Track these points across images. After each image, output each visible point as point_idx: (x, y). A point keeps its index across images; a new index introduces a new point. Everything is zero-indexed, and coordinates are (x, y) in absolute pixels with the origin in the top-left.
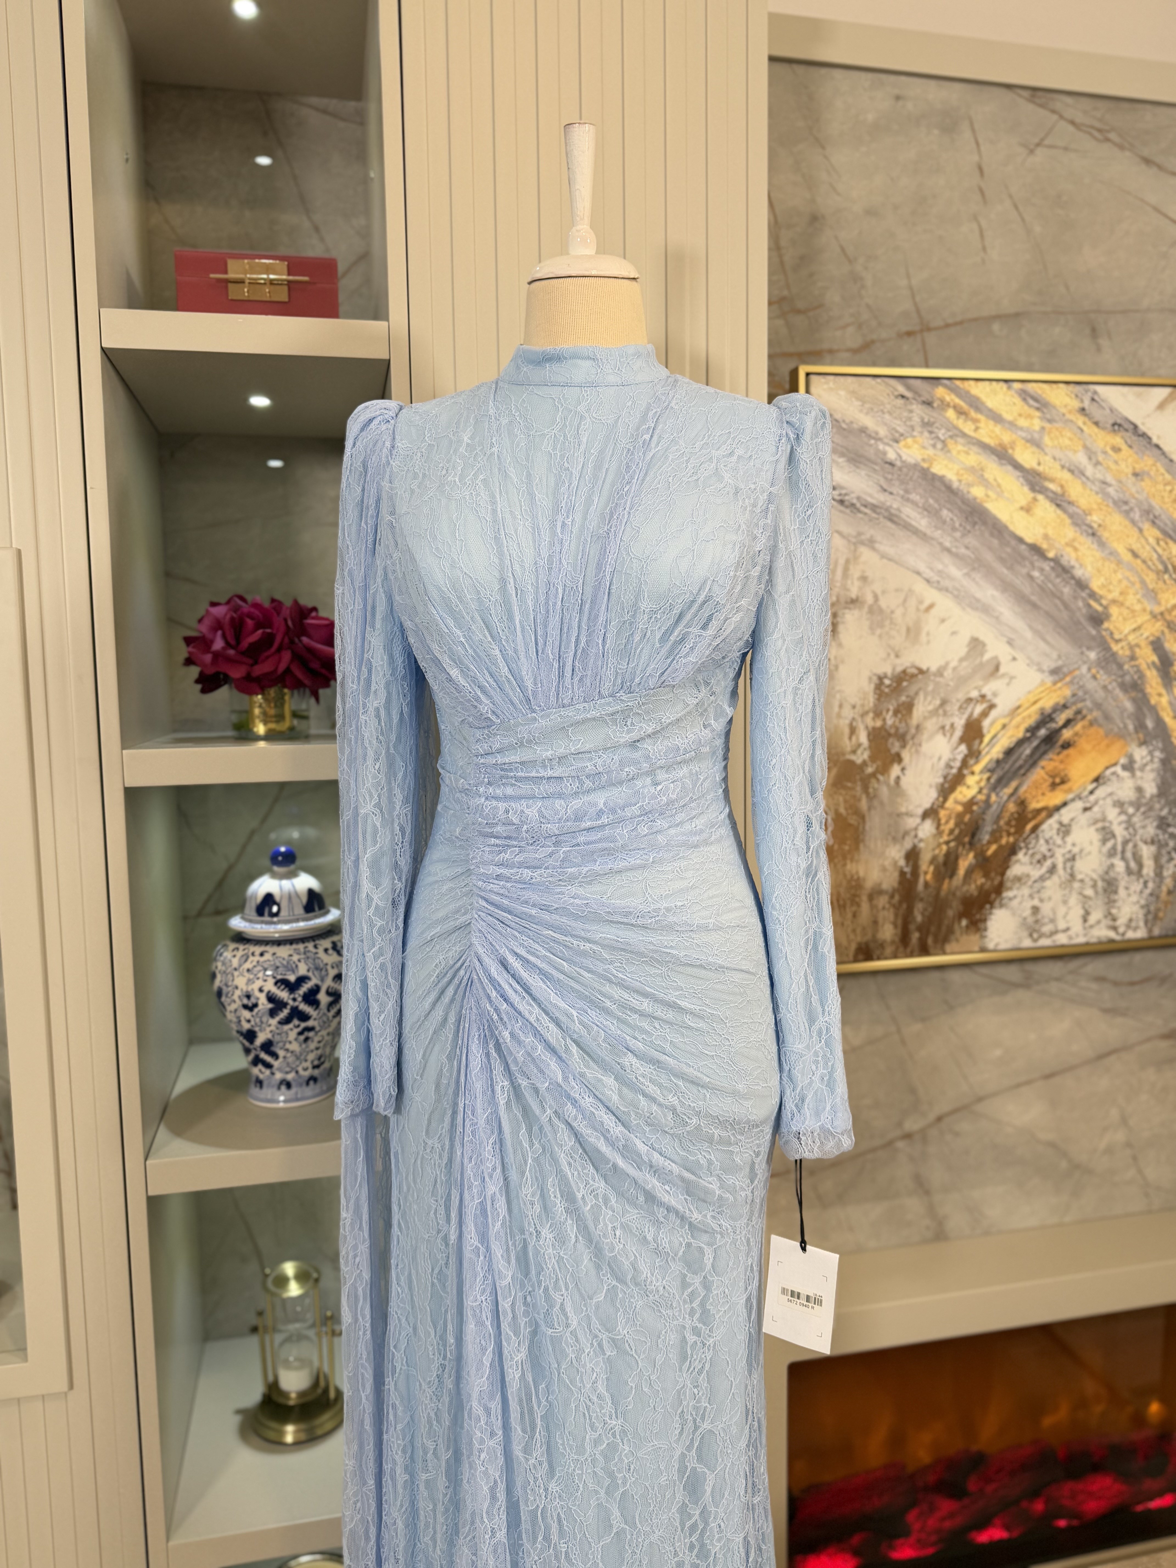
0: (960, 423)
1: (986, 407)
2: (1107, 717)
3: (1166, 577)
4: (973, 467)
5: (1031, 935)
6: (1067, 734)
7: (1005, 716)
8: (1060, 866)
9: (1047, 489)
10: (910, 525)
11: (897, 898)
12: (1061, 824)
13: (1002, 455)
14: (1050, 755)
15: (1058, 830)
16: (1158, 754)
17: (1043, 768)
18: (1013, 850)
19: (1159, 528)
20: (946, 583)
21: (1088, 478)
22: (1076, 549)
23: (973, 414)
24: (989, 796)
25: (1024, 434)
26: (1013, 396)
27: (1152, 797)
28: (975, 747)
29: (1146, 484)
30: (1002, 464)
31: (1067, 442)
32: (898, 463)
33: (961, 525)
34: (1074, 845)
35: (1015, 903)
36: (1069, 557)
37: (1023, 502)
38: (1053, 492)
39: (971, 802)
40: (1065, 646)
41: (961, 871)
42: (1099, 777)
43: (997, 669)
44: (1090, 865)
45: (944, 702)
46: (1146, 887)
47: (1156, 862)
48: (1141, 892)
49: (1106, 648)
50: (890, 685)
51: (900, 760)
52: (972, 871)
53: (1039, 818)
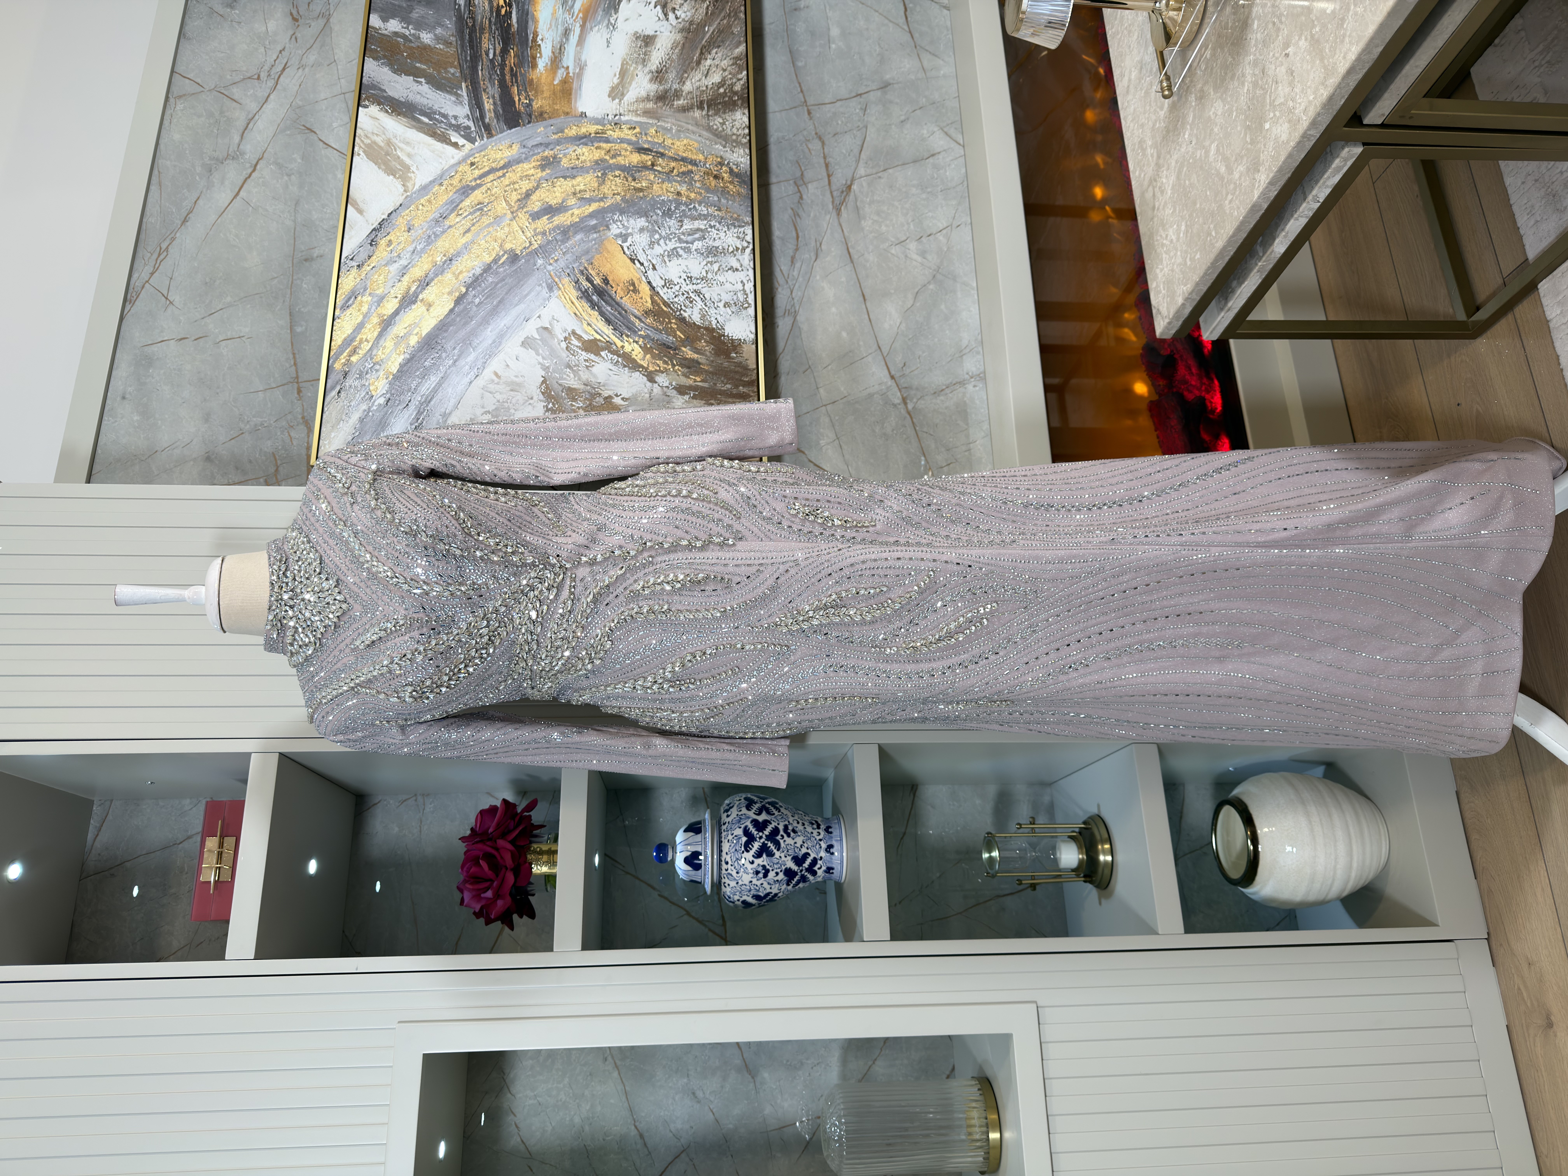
0: (362, 352)
1: (352, 334)
2: (587, 252)
3: (485, 209)
4: (395, 344)
5: (746, 308)
6: (597, 281)
7: (581, 324)
8: (695, 287)
9: (415, 292)
10: (434, 388)
11: (712, 401)
12: (663, 286)
13: (387, 323)
14: (612, 292)
15: (668, 288)
16: (616, 217)
17: (621, 298)
18: (681, 320)
19: (450, 214)
20: (479, 364)
21: (409, 263)
22: (461, 272)
23: (355, 343)
24: (640, 336)
25: (374, 307)
26: (345, 315)
27: (647, 221)
28: (603, 344)
29: (416, 223)
30: (395, 323)
31: (381, 278)
32: (388, 396)
33: (437, 353)
34: (680, 277)
35: (720, 319)
36: (466, 277)
37: (424, 309)
38: (417, 288)
39: (644, 348)
40: (532, 281)
41: (696, 356)
42: (631, 259)
43: (546, 329)
44: (696, 266)
45: (569, 366)
46: (714, 226)
47: (696, 219)
48: (718, 230)
49: (535, 252)
50: (553, 404)
51: (610, 397)
52: (696, 348)
53: (659, 301)
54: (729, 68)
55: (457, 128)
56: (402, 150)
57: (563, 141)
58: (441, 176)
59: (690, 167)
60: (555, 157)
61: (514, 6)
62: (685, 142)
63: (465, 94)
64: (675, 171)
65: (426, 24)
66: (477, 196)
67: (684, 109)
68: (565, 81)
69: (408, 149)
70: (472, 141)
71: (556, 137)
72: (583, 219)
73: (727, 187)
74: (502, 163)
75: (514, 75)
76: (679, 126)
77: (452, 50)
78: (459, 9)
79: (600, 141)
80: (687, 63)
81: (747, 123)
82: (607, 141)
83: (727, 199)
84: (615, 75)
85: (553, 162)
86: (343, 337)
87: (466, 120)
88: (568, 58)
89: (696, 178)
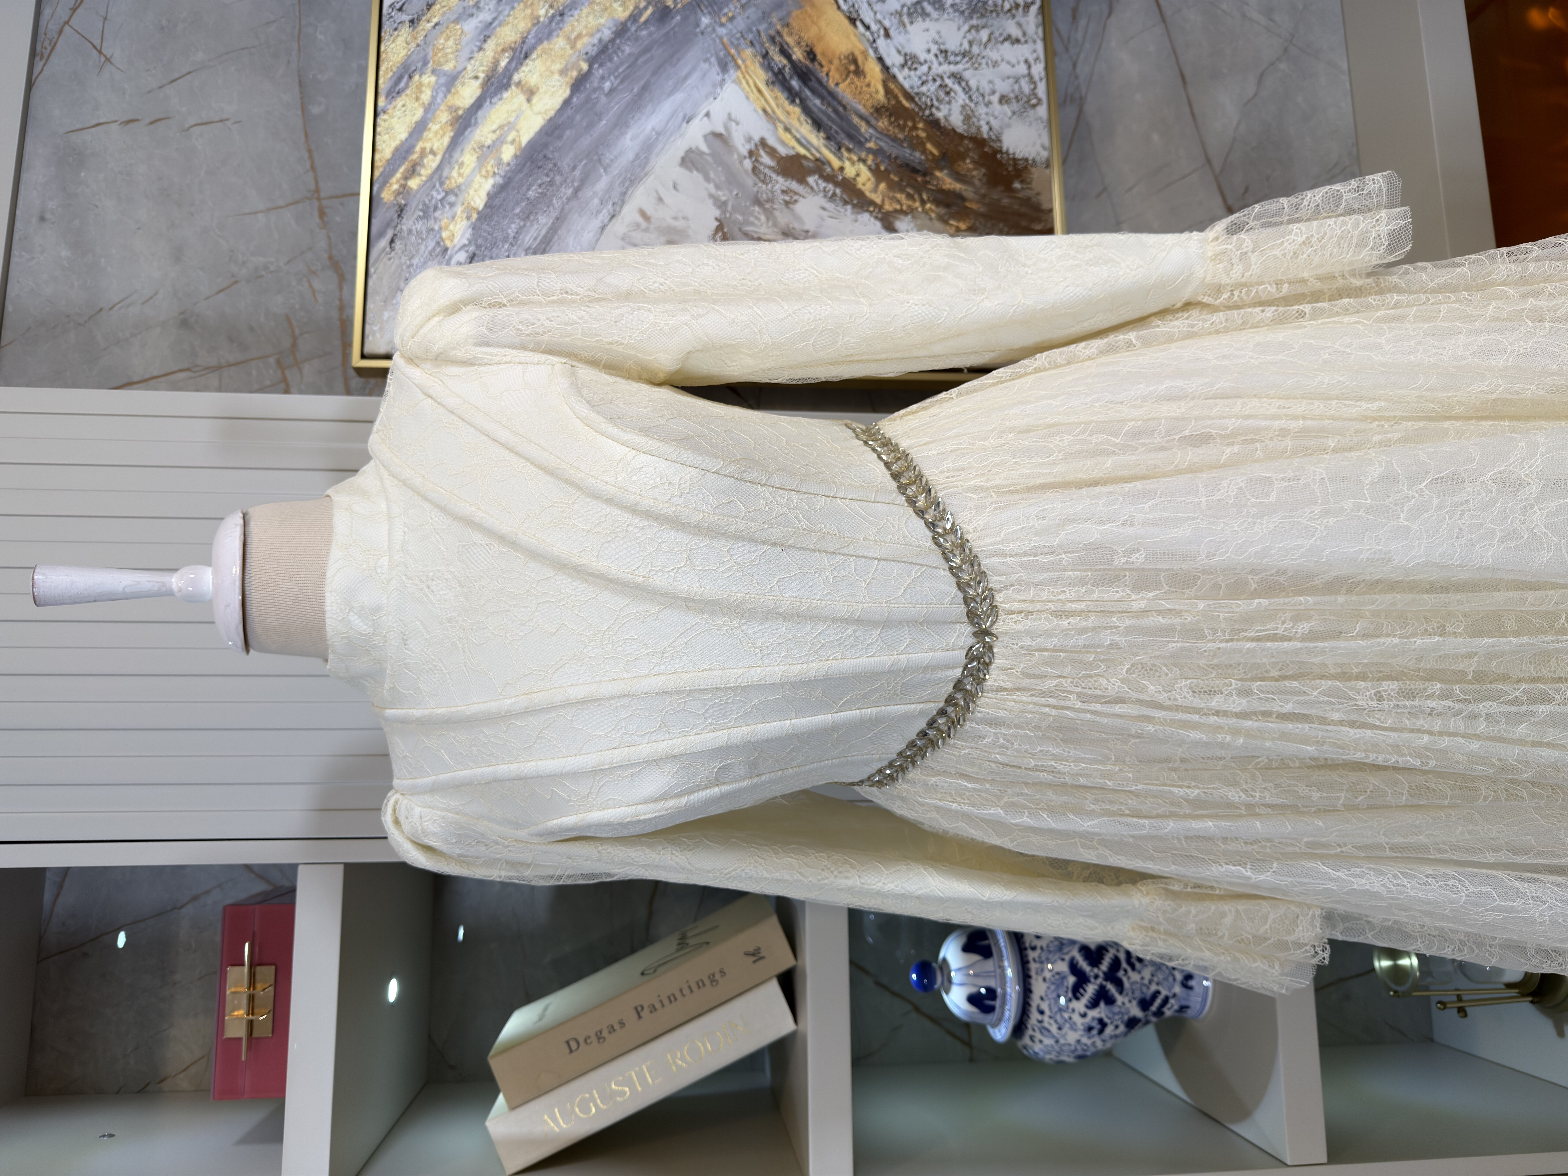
0: (425, 172)
1: (406, 140)
2: (779, 5)
4: (478, 158)
5: (1034, 107)
6: (798, 54)
7: (776, 128)
8: (953, 68)
9: (507, 69)
10: (545, 236)
12: (903, 66)
13: (464, 122)
14: (822, 75)
15: (910, 69)
17: (837, 84)
18: (934, 124)
20: (615, 196)
21: (495, 19)
22: (579, 36)
23: (415, 157)
24: (869, 151)
25: (441, 95)
26: (395, 107)
28: (811, 165)
30: (476, 123)
31: (451, 43)
32: (472, 249)
33: (547, 175)
34: (929, 51)
35: (995, 123)
36: (588, 44)
37: (522, 98)
38: (509, 63)
39: (876, 172)
40: (694, 53)
41: (958, 186)
42: (849, 18)
43: (719, 135)
44: (953, 32)
45: (759, 201)
49: (698, 4)
52: (957, 173)
53: (896, 91)
86: (394, 144)
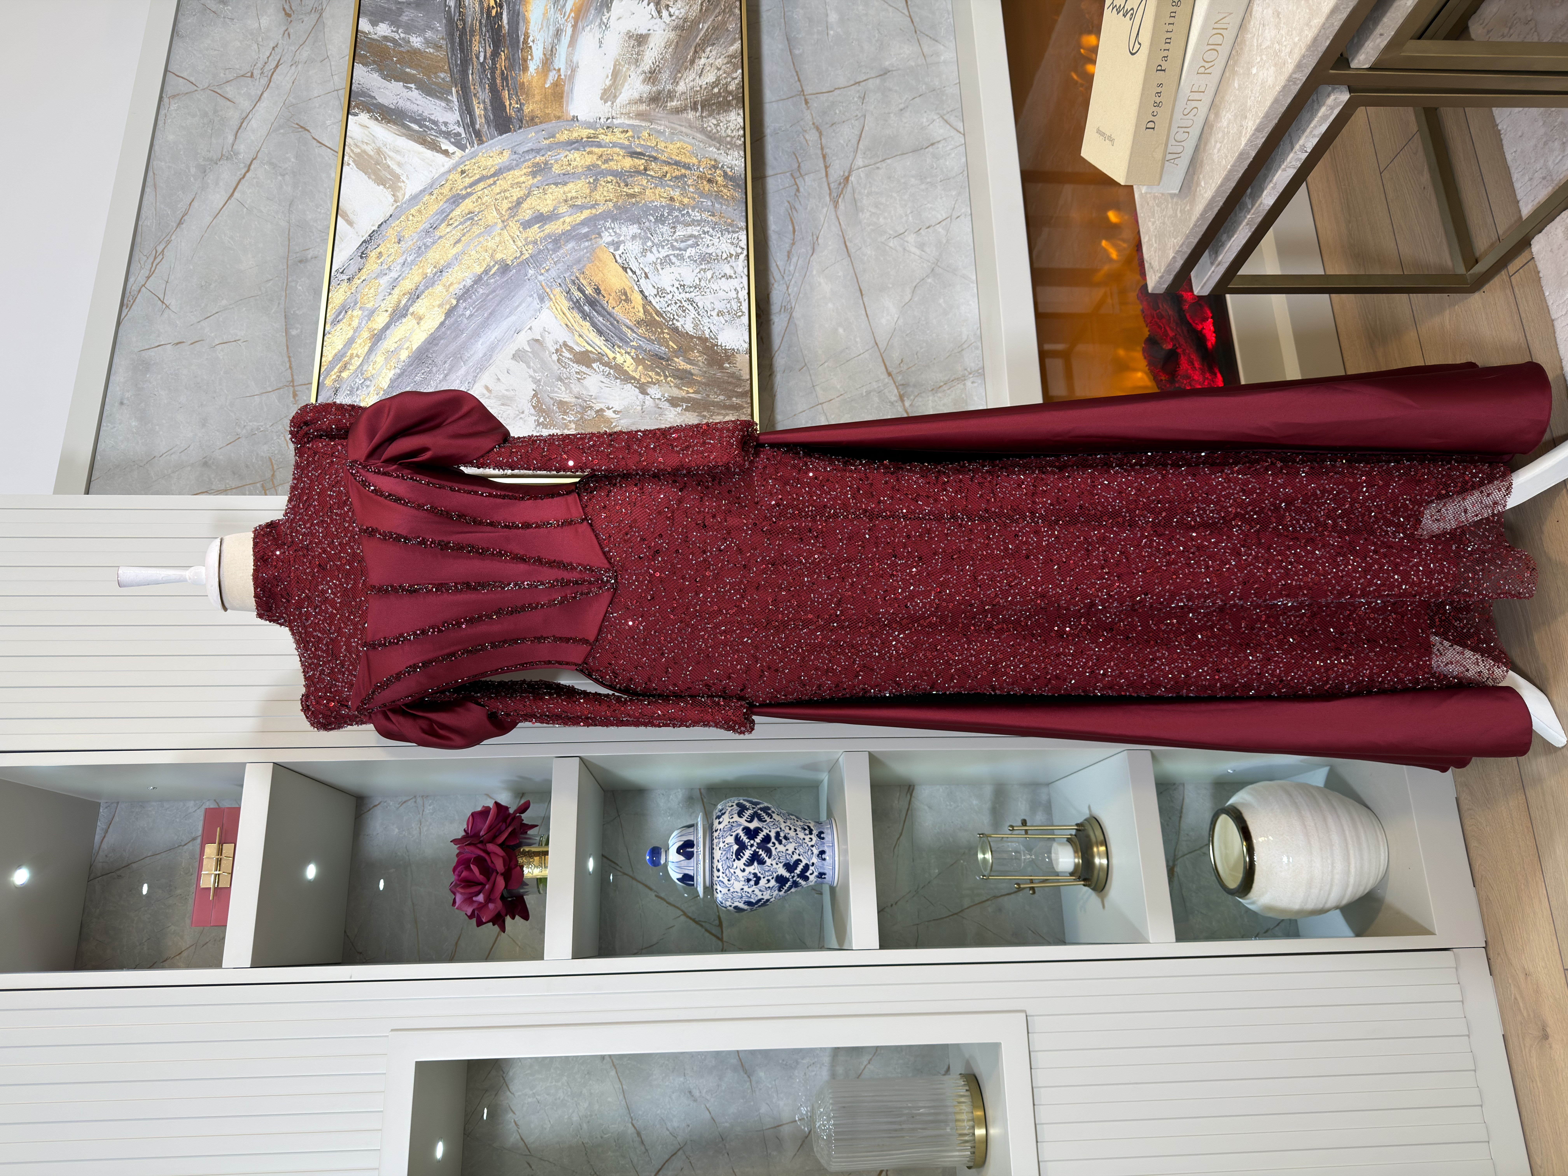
0: (352, 368)
1: (342, 349)
2: (579, 261)
3: (476, 219)
4: (386, 359)
5: (740, 316)
6: (589, 291)
7: (573, 335)
8: (688, 296)
9: (405, 305)
11: (705, 413)
12: (656, 295)
13: (377, 338)
14: (604, 303)
15: (660, 297)
16: (608, 224)
17: (613, 308)
18: (674, 330)
19: (440, 224)
20: (470, 378)
21: (400, 276)
22: (451, 284)
23: (346, 359)
24: (633, 347)
25: (364, 322)
26: (336, 330)
27: (640, 228)
28: (595, 356)
29: (407, 234)
30: (385, 337)
31: (372, 291)
33: (427, 367)
34: (673, 286)
35: (714, 329)
36: (457, 289)
37: (415, 322)
38: (408, 301)
39: (636, 360)
40: (523, 292)
41: (688, 367)
42: (623, 267)
43: (537, 341)
44: (688, 273)
45: (560, 379)
46: (708, 232)
47: (690, 225)
48: (712, 236)
49: (527, 261)
50: (544, 418)
51: (602, 410)
52: (688, 359)
53: (651, 311)
54: (724, 67)
55: (447, 135)
56: (392, 158)
57: (555, 146)
58: (431, 185)
59: (683, 171)
60: (546, 163)
61: (505, 7)
62: (678, 145)
63: (455, 99)
64: (668, 175)
65: (415, 27)
66: (468, 205)
67: (678, 111)
68: (557, 84)
69: (398, 158)
70: (463, 148)
71: (547, 142)
72: (574, 228)
73: (721, 191)
74: (493, 170)
75: (504, 78)
76: (672, 128)
77: (441, 54)
78: (449, 11)
79: (592, 146)
80: (681, 62)
81: (742, 124)
82: (599, 145)
83: (721, 204)
84: (608, 77)
85: (544, 169)
86: (334, 352)
87: (456, 127)
88: (559, 60)
89: (690, 182)
